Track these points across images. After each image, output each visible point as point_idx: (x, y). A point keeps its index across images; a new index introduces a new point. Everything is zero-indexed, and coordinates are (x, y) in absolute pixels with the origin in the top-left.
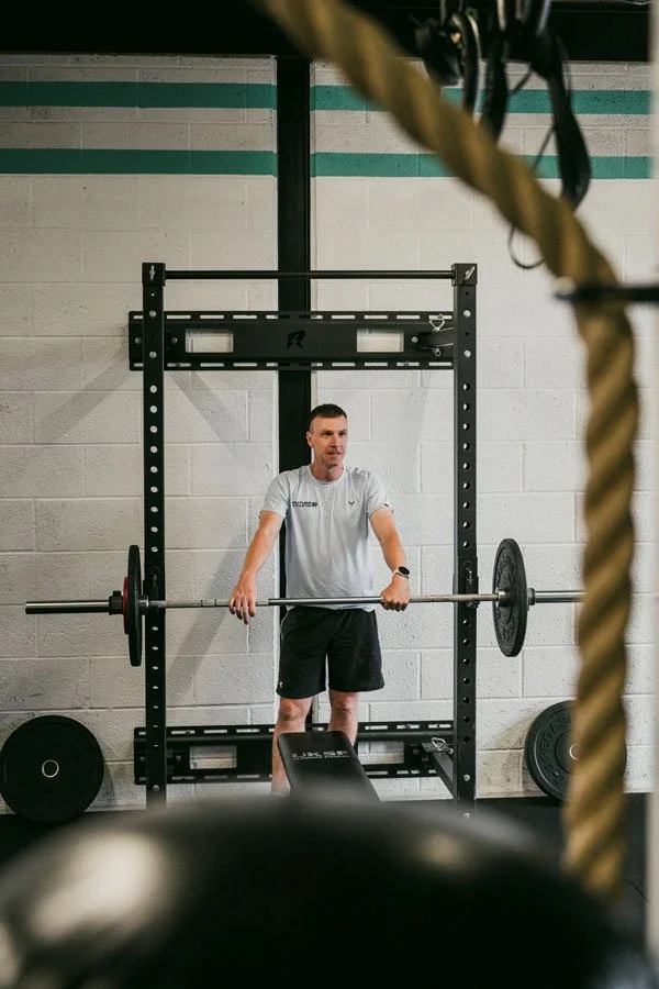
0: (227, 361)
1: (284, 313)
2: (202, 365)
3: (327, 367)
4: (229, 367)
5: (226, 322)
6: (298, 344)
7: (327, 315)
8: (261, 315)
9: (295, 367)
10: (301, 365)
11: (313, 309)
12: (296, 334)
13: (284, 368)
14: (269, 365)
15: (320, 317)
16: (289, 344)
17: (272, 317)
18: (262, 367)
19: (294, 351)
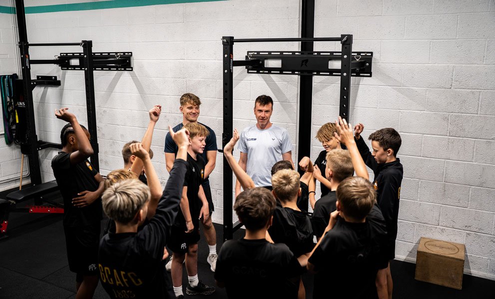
0: (281, 71)
1: (303, 52)
2: (272, 72)
3: (318, 74)
4: (281, 73)
5: (281, 56)
6: (306, 65)
7: (319, 53)
8: (294, 53)
9: (306, 74)
10: (308, 73)
11: (314, 51)
12: (305, 60)
13: (302, 74)
14: (296, 73)
15: (316, 54)
16: (302, 65)
17: (298, 54)
18: (293, 73)
19: (304, 68)
